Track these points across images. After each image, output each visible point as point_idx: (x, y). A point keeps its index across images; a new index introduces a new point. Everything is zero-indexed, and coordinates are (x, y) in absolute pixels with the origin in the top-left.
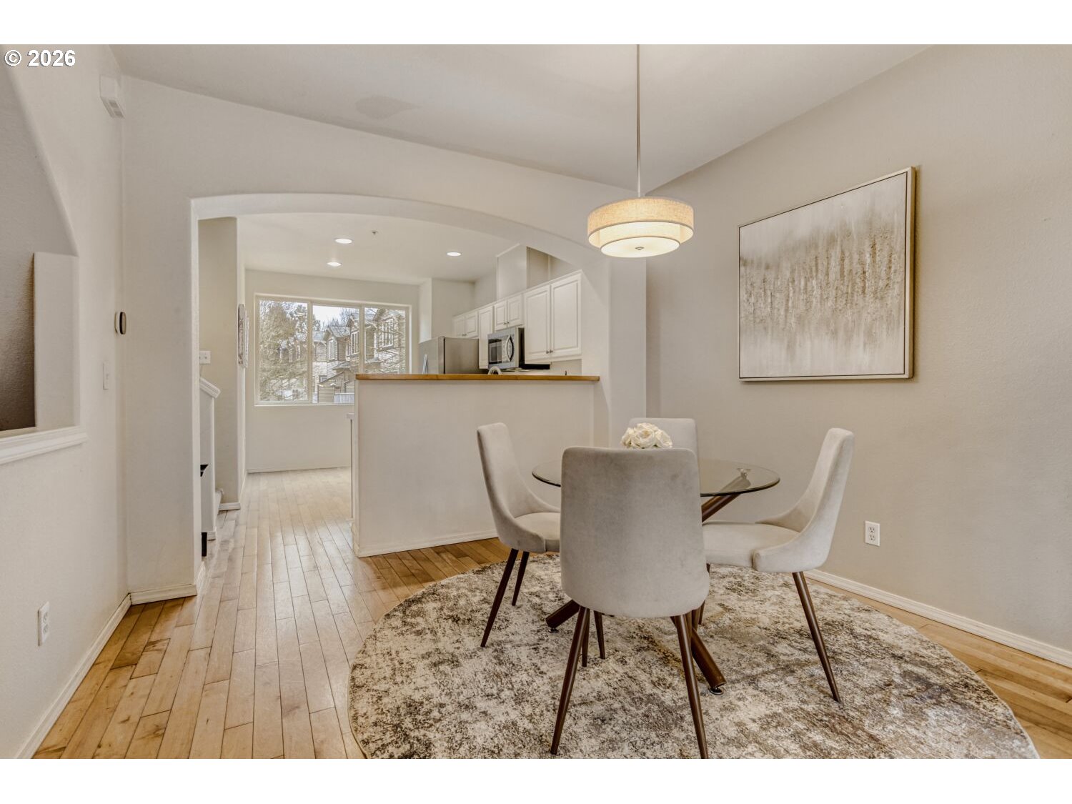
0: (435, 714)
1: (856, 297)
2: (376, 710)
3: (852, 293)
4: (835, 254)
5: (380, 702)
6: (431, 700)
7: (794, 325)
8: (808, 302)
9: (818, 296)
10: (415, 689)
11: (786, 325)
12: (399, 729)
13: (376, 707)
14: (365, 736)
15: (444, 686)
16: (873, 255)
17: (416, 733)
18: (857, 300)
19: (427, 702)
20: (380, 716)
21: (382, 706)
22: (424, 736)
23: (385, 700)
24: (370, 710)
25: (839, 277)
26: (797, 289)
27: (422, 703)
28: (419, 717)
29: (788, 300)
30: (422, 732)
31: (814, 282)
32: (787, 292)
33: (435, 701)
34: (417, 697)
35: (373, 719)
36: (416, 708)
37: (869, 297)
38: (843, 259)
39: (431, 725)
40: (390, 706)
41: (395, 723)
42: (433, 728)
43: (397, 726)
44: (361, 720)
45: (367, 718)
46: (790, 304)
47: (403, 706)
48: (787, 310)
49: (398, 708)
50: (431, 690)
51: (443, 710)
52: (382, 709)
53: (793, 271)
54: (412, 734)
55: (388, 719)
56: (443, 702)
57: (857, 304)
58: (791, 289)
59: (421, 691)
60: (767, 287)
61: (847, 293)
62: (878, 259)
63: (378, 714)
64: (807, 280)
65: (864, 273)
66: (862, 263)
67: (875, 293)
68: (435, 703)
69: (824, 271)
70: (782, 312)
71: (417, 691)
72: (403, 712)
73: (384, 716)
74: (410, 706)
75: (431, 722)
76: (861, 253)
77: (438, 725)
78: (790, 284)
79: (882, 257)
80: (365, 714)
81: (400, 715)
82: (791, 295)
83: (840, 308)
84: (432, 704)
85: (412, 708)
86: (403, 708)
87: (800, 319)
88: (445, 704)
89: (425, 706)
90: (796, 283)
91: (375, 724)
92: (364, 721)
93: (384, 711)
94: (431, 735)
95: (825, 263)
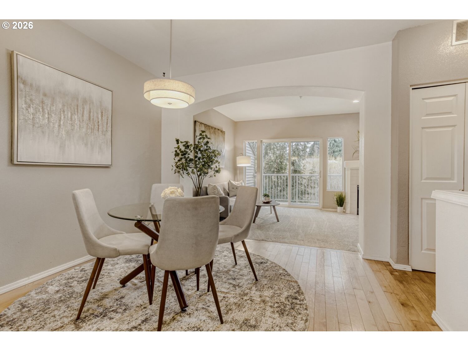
0: (276, 305)
1: (95, 131)
2: (297, 319)
3: (94, 129)
4: (87, 108)
5: (293, 322)
6: (273, 311)
7: (64, 135)
8: (72, 125)
9: (78, 124)
10: (275, 319)
11: (59, 134)
12: (292, 307)
13: (296, 321)
14: (306, 311)
15: (262, 314)
16: (102, 116)
17: (288, 303)
18: (96, 133)
19: (275, 311)
20: (297, 316)
21: (293, 319)
22: (286, 301)
23: (290, 321)
24: (299, 320)
25: (88, 119)
26: (66, 117)
27: (277, 312)
28: (282, 307)
29: (60, 121)
30: (285, 302)
31: (76, 117)
32: (59, 116)
33: (272, 310)
34: (277, 315)
35: (300, 316)
36: (281, 311)
37: (100, 132)
38: (90, 112)
39: (281, 303)
40: (290, 318)
41: (292, 310)
42: (281, 301)
43: (293, 309)
44: (304, 318)
45: (302, 318)
46: (62, 123)
47: (284, 315)
48: (59, 126)
49: (287, 315)
50: (269, 314)
51: (272, 305)
52: (294, 318)
53: (64, 106)
54: (289, 303)
55: (294, 313)
56: (270, 308)
57: (96, 134)
58: (62, 115)
59: (273, 317)
60: (45, 107)
61: (92, 128)
62: (103, 119)
63: (297, 317)
64: (72, 115)
65: (98, 122)
66: (98, 118)
67: (102, 132)
68: (273, 309)
69: (81, 114)
70: (56, 126)
71: (275, 318)
72: (287, 313)
73: (295, 315)
74: (282, 313)
75: (280, 304)
76: (97, 114)
77: (279, 302)
78: (62, 112)
79: (105, 118)
80: (302, 320)
81: (289, 312)
82: (62, 118)
83: (89, 134)
84: (274, 309)
85: (282, 312)
86: (286, 314)
87: (67, 133)
88: (270, 306)
89: (277, 310)
90: (66, 113)
91: (300, 314)
92: (304, 317)
93: (293, 317)
94: (284, 300)
95: (82, 110)
